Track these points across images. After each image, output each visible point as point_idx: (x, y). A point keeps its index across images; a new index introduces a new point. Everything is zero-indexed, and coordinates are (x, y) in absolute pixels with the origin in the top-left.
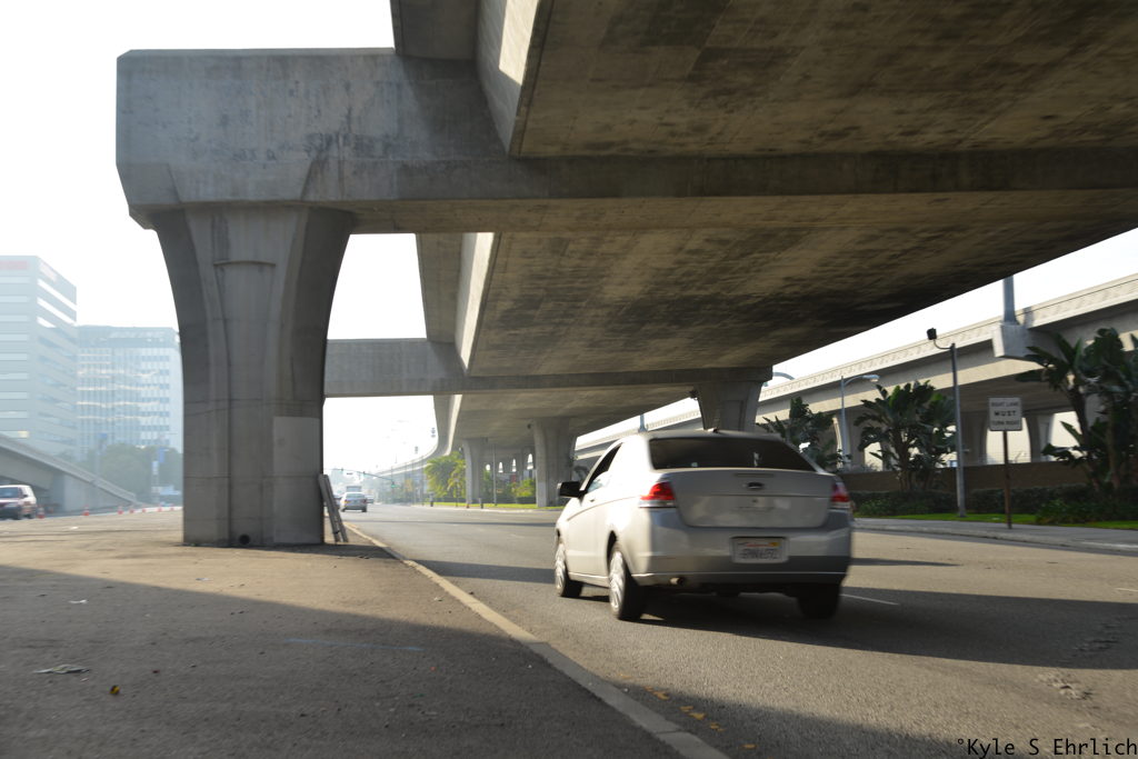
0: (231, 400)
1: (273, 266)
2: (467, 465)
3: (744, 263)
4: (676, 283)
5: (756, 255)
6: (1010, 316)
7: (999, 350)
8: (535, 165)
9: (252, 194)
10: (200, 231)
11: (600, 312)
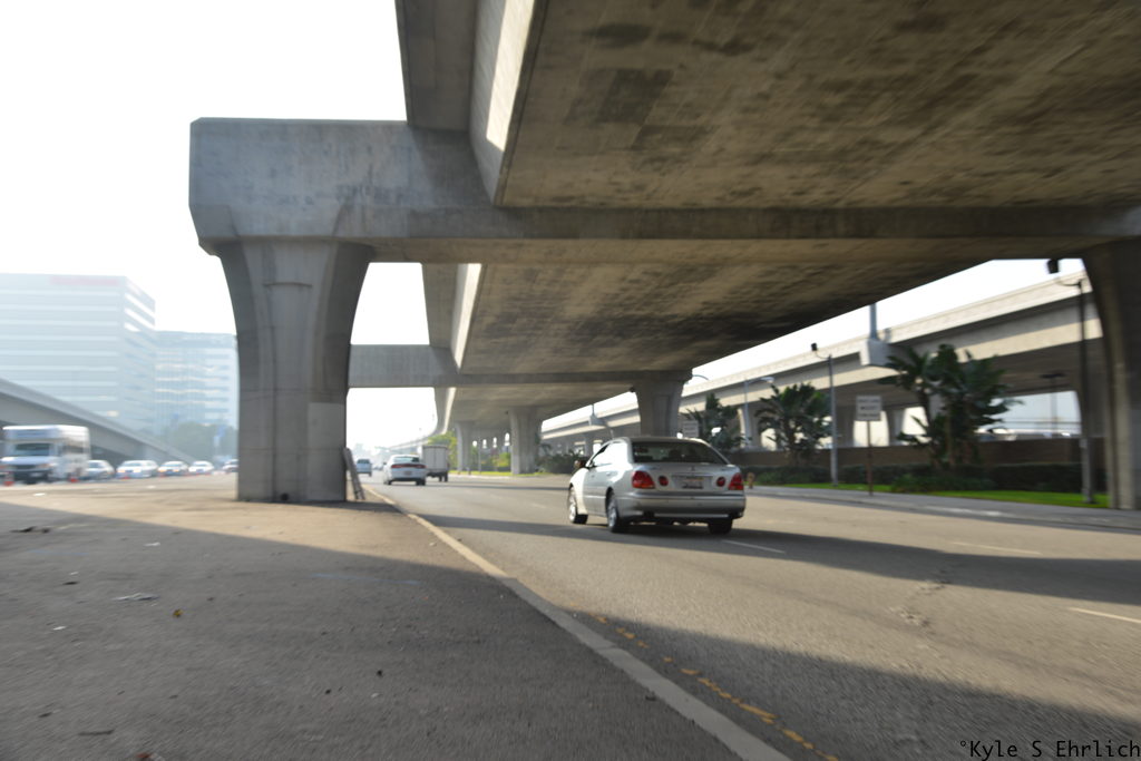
0: (276, 390)
1: (309, 286)
2: (459, 441)
3: (672, 290)
4: (621, 305)
5: (681, 285)
6: (874, 334)
7: (865, 359)
8: (514, 213)
9: (294, 230)
10: (253, 258)
11: (564, 326)
